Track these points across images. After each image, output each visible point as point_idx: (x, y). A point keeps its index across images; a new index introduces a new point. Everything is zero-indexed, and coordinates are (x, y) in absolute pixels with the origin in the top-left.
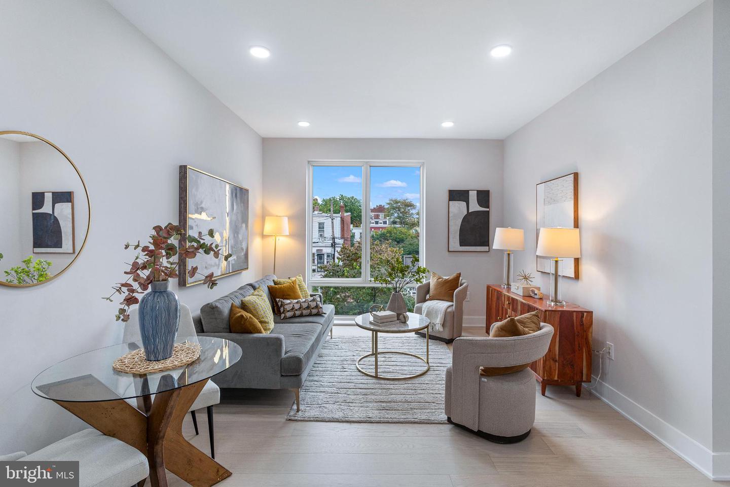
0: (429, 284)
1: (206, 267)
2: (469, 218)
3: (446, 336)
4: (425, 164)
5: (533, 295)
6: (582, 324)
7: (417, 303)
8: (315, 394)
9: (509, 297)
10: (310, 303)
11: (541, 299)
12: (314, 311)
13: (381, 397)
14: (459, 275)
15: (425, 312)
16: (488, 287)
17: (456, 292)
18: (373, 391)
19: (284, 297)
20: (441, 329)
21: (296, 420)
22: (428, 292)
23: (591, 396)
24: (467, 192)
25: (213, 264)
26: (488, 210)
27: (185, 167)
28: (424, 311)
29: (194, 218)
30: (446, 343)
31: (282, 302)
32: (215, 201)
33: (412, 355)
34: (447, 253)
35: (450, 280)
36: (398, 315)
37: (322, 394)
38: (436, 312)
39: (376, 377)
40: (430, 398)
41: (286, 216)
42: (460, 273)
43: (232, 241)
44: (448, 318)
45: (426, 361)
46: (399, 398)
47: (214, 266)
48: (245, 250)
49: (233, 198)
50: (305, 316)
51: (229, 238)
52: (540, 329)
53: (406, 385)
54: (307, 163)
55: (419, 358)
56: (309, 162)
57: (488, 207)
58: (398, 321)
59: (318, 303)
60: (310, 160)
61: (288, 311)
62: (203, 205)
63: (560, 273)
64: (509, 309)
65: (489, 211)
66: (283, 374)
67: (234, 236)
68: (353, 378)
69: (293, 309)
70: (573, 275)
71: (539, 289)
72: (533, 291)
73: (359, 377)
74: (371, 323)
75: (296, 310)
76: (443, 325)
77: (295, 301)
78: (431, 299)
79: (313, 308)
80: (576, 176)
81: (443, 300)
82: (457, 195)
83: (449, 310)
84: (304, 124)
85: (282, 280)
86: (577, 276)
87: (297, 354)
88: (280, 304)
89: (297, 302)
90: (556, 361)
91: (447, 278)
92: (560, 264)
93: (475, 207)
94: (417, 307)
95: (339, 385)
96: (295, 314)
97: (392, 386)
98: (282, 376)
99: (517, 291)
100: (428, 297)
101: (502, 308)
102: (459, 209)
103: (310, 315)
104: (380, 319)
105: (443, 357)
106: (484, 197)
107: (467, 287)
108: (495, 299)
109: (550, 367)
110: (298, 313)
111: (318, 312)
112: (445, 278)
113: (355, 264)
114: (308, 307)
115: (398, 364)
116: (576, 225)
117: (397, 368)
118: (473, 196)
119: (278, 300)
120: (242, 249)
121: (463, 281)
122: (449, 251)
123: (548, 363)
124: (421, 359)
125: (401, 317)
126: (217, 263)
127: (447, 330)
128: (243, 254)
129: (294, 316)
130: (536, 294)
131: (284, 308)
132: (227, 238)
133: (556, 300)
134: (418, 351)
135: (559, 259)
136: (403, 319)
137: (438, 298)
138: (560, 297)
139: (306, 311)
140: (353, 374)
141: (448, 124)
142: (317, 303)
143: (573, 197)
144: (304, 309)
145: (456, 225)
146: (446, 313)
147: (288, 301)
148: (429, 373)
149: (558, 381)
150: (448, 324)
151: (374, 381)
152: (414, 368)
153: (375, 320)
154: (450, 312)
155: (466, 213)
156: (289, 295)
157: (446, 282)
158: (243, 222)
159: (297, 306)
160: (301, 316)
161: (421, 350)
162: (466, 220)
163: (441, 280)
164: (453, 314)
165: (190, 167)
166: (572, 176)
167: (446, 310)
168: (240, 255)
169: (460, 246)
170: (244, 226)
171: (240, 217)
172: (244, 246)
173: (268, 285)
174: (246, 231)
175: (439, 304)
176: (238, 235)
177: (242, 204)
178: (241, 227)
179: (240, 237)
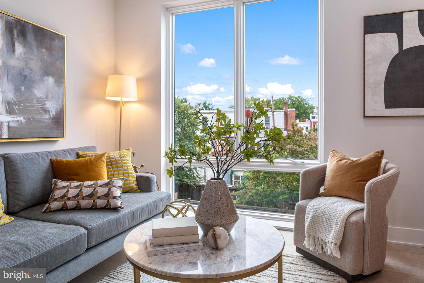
0: (324, 169)
2: (403, 60)
7: (302, 199)
12: (100, 203)
14: (380, 156)
15: (310, 216)
17: (371, 185)
20: (337, 255)
22: (322, 181)
24: (400, 16)
28: (308, 214)
34: (362, 119)
38: (329, 219)
42: (383, 151)
44: (352, 235)
48: (53, 113)
49: (11, 34)
61: (55, 200)
69: (64, 196)
75: (69, 199)
76: (342, 247)
77: (79, 184)
79: (99, 198)
81: (347, 198)
82: (380, 23)
83: (354, 218)
88: (53, 186)
89: (77, 187)
91: (355, 159)
93: (414, 38)
94: (299, 205)
96: (65, 205)
100: (322, 190)
102: (383, 46)
111: (108, 204)
112: (351, 159)
114: (91, 196)
118: (411, 21)
119: (54, 180)
120: (46, 111)
121: (389, 166)
122: (364, 116)
127: (349, 257)
129: (64, 209)
137: (337, 194)
139: (87, 201)
142: (109, 190)
145: (379, 72)
146: (347, 223)
147: (67, 184)
150: (351, 246)
154: (356, 223)
155: (396, 51)
156: (77, 175)
157: (354, 166)
158: (47, 73)
159: (72, 193)
160: (77, 208)
163: (344, 161)
164: (362, 227)
167: (349, 217)
168: (37, 117)
169: (386, 108)
170: (51, 80)
171: (35, 65)
172: (52, 107)
173: (54, 158)
174: (56, 88)
175: (336, 204)
176: (29, 88)
177: (44, 50)
178: (42, 80)
179: (38, 92)
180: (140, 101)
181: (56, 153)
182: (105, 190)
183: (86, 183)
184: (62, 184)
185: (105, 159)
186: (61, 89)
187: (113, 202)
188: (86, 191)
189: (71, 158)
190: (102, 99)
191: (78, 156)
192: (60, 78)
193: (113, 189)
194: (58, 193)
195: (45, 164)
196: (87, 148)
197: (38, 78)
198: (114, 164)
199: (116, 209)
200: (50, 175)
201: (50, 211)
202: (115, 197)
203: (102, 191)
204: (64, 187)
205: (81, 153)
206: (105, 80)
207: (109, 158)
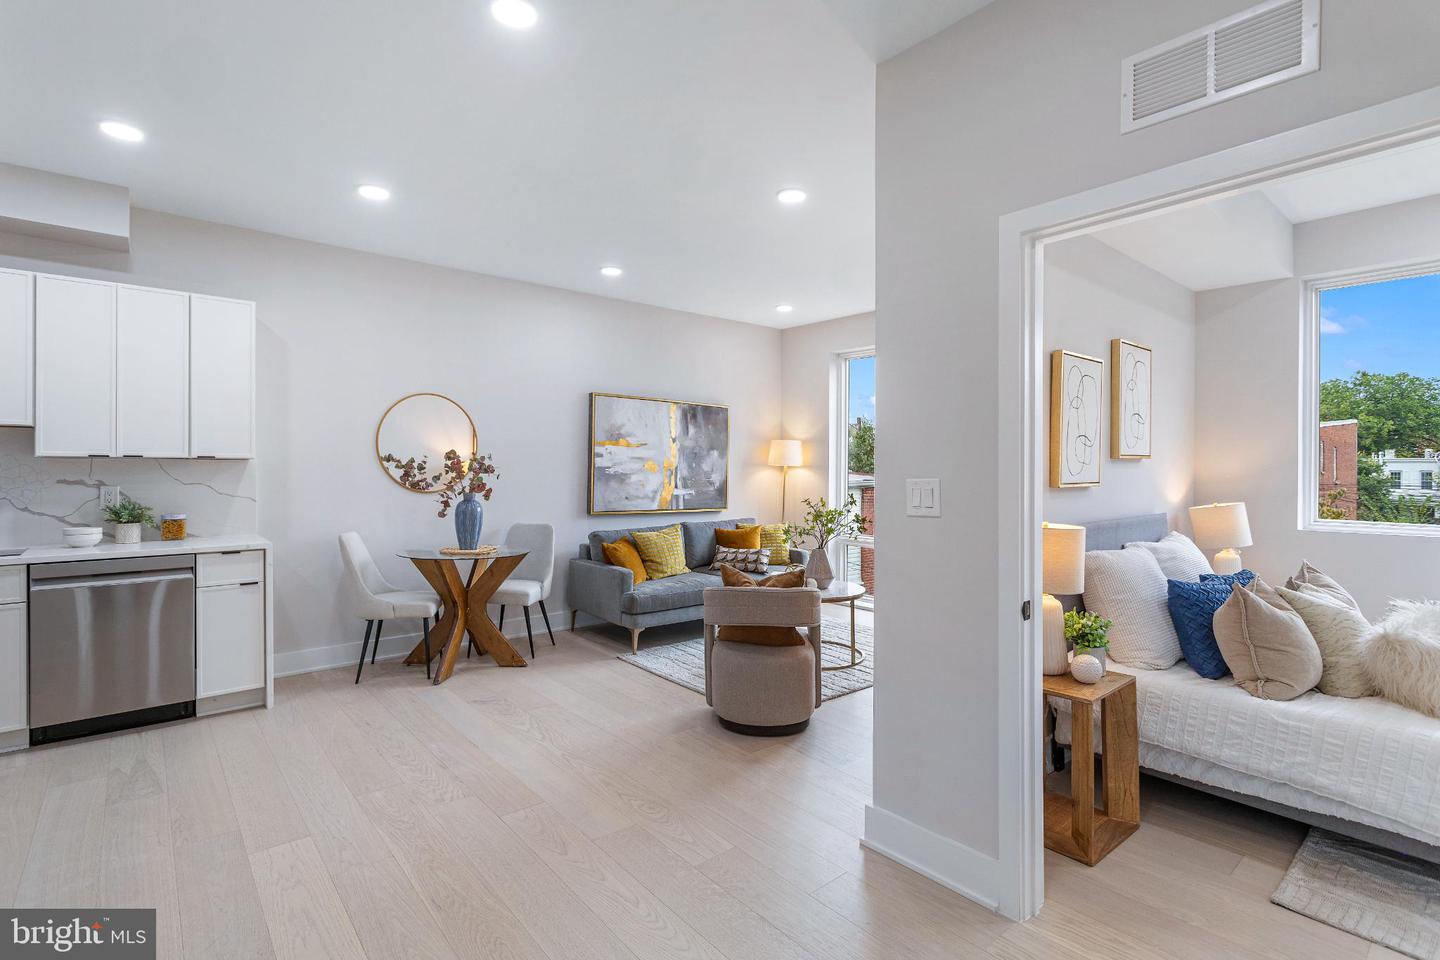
19: (729, 544)
25: (641, 496)
32: (646, 425)
43: (685, 473)
47: (643, 498)
48: (717, 485)
49: (686, 419)
51: (676, 468)
60: (838, 352)
61: (718, 561)
62: (622, 432)
67: (690, 466)
75: (728, 561)
79: (750, 563)
88: (716, 551)
89: (734, 553)
114: (743, 560)
119: (717, 546)
120: (712, 483)
126: (651, 495)
128: (712, 489)
132: (673, 468)
139: (741, 565)
142: (759, 557)
158: (713, 447)
159: (730, 557)
168: (705, 489)
170: (715, 453)
171: (704, 442)
172: (716, 479)
173: (717, 528)
174: (720, 460)
176: (699, 465)
177: (710, 427)
178: (708, 454)
179: (706, 467)
180: (804, 466)
181: (718, 523)
182: (755, 557)
183: (741, 550)
184: (722, 549)
185: (759, 531)
186: (725, 460)
187: (760, 567)
188: (740, 557)
189: (731, 529)
190: (765, 465)
191: (737, 527)
192: (723, 448)
193: (761, 557)
194: (720, 556)
195: (711, 533)
196: (742, 520)
197: (705, 453)
198: (767, 537)
199: (763, 573)
200: (715, 542)
201: (714, 569)
202: (762, 563)
203: (752, 557)
204: (725, 552)
205: (740, 524)
206: (767, 442)
207: (763, 530)
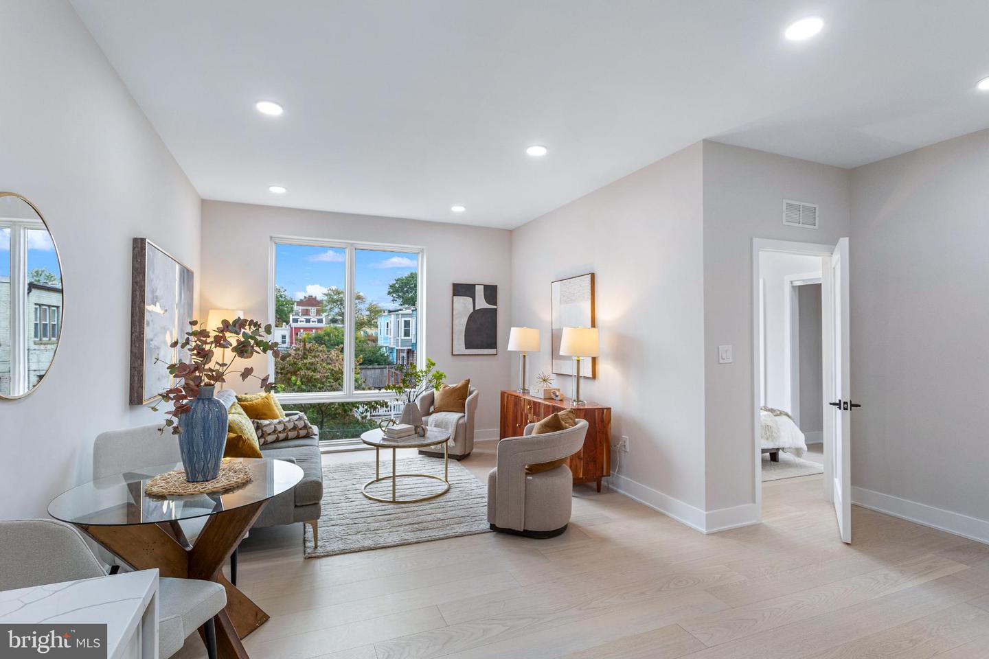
0: (433, 396)
1: (159, 379)
2: (476, 317)
3: (458, 452)
4: (425, 251)
5: (554, 397)
6: (602, 421)
8: (327, 528)
9: (529, 402)
10: (296, 422)
11: (561, 400)
12: (303, 433)
13: (409, 520)
14: (468, 382)
15: (433, 426)
16: (503, 394)
17: (469, 402)
18: (397, 515)
19: (259, 417)
20: (454, 445)
21: (315, 557)
22: (432, 402)
23: (609, 490)
24: (473, 286)
25: (164, 374)
26: (495, 307)
27: (143, 241)
28: (431, 425)
29: (150, 310)
30: (458, 460)
31: (258, 423)
32: (167, 287)
33: (425, 476)
34: (452, 357)
35: (460, 388)
36: (416, 428)
37: (337, 528)
38: (446, 425)
39: (394, 502)
40: (462, 513)
41: (241, 310)
42: (469, 380)
44: (461, 432)
45: (444, 479)
46: (429, 518)
47: (165, 378)
49: (181, 283)
50: (291, 439)
52: (576, 424)
53: (432, 505)
54: (269, 239)
55: (434, 478)
56: (271, 238)
57: (496, 305)
58: (416, 435)
59: (306, 421)
60: (274, 234)
61: (269, 434)
62: (158, 293)
63: (581, 374)
64: (530, 413)
65: (496, 310)
66: (298, 504)
68: (366, 506)
70: (590, 375)
71: (559, 390)
72: (554, 393)
73: (373, 505)
74: (384, 439)
75: (280, 432)
76: (456, 438)
77: (276, 421)
78: (436, 411)
79: (301, 429)
80: (593, 276)
81: (452, 411)
82: (463, 290)
83: (461, 421)
84: (277, 190)
85: (248, 396)
86: (594, 376)
87: (314, 479)
89: (280, 422)
90: (581, 459)
91: (454, 385)
92: (581, 362)
93: (482, 304)
95: (353, 516)
96: (279, 437)
97: (416, 508)
98: (296, 506)
99: (536, 393)
100: (433, 409)
101: (522, 415)
102: (464, 306)
103: (298, 437)
104: (397, 434)
105: (460, 474)
106: (491, 292)
107: (477, 396)
108: (511, 406)
109: (576, 466)
110: (282, 436)
111: (308, 433)
112: (450, 386)
113: (293, 378)
114: (295, 428)
115: (413, 486)
116: (593, 325)
117: (414, 490)
118: (480, 291)
121: (472, 389)
122: (453, 355)
123: (574, 461)
124: (437, 478)
125: (419, 430)
127: (459, 444)
129: (277, 441)
130: (557, 396)
131: (262, 430)
133: (578, 400)
134: (430, 471)
135: (580, 358)
136: (422, 432)
137: (446, 409)
138: (581, 398)
140: (364, 502)
141: (458, 209)
143: (590, 297)
144: (290, 430)
145: (461, 323)
146: (458, 425)
147: (267, 422)
148: (451, 491)
149: (582, 478)
150: (460, 439)
151: (391, 506)
152: (432, 488)
153: (390, 435)
154: (462, 424)
155: (472, 310)
156: (265, 414)
157: (454, 390)
160: (286, 439)
161: (433, 470)
162: (472, 318)
163: (447, 389)
164: (464, 426)
165: (149, 242)
166: (589, 276)
167: (458, 423)
169: (466, 349)
171: (186, 310)
175: (448, 416)
177: (188, 293)
185: (270, 401)
188: (289, 425)
194: (268, 429)
204: (270, 424)
